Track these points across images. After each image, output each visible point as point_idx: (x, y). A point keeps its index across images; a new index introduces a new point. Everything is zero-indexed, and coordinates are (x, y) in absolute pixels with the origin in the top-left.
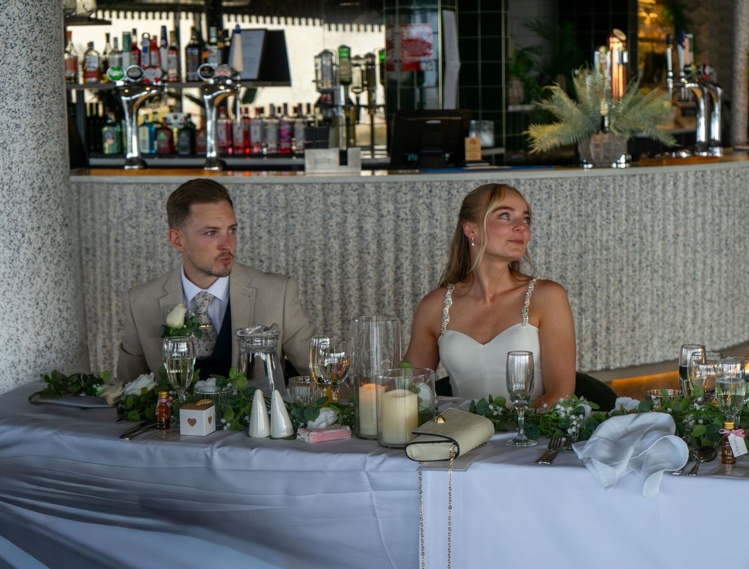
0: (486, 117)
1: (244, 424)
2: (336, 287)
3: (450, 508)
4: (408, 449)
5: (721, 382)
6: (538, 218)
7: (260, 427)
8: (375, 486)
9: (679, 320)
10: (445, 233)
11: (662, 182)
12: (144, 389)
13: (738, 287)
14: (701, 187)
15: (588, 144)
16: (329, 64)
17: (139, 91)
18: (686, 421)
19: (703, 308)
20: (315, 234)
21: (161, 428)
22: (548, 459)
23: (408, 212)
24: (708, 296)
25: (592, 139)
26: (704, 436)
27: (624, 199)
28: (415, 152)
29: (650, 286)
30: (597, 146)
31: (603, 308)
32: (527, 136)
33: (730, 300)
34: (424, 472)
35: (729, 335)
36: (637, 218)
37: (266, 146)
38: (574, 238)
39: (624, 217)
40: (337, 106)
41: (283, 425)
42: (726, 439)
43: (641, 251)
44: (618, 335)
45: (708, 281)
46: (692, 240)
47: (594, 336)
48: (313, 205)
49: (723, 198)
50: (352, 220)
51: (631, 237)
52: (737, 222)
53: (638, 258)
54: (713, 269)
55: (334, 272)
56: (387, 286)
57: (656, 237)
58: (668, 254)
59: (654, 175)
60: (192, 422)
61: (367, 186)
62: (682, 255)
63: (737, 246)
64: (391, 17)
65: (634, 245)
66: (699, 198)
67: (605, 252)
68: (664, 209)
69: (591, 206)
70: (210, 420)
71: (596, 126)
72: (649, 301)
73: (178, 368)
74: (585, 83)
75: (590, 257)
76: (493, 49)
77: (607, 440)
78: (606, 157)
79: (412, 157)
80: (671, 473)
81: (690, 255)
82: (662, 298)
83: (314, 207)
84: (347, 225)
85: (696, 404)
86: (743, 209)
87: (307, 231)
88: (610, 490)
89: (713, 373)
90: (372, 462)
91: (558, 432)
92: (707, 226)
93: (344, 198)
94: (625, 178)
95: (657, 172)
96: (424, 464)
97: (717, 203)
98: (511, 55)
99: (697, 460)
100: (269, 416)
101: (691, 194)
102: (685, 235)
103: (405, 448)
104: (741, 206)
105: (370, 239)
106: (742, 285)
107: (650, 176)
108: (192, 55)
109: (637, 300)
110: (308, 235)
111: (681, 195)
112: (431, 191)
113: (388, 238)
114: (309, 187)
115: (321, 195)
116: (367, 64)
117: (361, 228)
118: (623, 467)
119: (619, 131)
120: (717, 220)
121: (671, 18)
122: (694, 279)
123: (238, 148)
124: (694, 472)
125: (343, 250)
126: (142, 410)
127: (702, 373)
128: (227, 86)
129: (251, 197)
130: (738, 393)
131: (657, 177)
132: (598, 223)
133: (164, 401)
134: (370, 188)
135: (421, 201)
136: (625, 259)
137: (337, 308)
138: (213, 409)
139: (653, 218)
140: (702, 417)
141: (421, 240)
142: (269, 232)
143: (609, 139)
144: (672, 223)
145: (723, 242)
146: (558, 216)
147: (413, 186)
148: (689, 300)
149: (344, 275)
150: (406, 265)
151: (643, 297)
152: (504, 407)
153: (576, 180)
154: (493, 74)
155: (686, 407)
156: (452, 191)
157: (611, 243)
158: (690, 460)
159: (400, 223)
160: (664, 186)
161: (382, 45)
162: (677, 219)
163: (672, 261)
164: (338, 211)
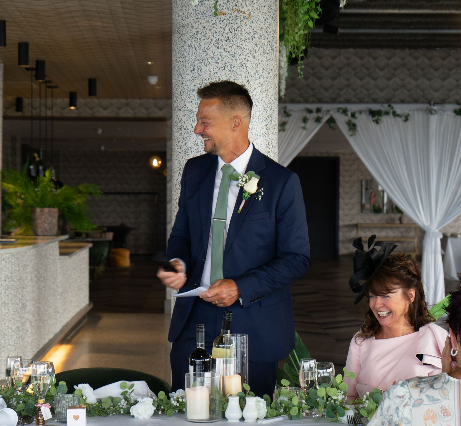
5: (35, 376)
18: (11, 402)
26: (23, 410)
42: (40, 410)
52: (3, 292)
85: (18, 392)
86: (7, 283)
89: (27, 372)
99: (22, 423)
127: (21, 373)
130: (45, 382)
140: (22, 399)
155: (11, 395)
158: (19, 423)
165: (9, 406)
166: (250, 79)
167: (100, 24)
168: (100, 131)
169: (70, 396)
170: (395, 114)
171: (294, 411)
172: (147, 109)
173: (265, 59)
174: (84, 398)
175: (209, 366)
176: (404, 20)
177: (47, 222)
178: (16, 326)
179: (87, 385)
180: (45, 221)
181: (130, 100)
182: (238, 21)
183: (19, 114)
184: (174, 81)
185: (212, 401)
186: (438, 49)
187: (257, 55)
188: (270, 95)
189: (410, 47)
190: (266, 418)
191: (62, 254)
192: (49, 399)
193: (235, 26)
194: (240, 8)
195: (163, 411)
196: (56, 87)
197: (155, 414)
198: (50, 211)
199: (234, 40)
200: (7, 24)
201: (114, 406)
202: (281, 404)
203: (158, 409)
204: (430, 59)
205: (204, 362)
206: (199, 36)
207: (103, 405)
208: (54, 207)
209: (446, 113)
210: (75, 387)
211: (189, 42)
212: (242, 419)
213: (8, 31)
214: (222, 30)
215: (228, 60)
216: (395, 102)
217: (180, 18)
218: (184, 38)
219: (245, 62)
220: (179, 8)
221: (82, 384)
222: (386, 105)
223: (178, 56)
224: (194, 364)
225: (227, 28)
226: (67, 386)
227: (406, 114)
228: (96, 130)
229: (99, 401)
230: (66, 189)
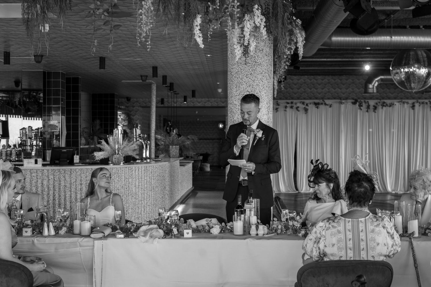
1: (41, 233)
3: (102, 250)
4: (91, 236)
5: (171, 216)
7: (46, 233)
8: (81, 246)
9: (140, 211)
10: (69, 185)
13: (157, 202)
14: (146, 171)
15: (113, 158)
16: (25, 132)
19: (147, 208)
20: (27, 185)
22: (127, 237)
23: (57, 179)
24: (148, 204)
25: (114, 156)
27: (123, 175)
28: (58, 160)
29: (131, 201)
30: (115, 158)
32: (94, 155)
33: (154, 205)
34: (95, 241)
35: (154, 216)
36: (127, 180)
39: (123, 180)
40: (27, 146)
41: (53, 232)
42: (173, 230)
43: (129, 190)
45: (148, 199)
46: (143, 187)
49: (152, 174)
50: (40, 181)
51: (126, 186)
52: (156, 182)
53: (128, 192)
54: (149, 196)
56: (50, 202)
57: (133, 186)
58: (136, 191)
59: (132, 167)
60: (26, 232)
61: (44, 170)
62: (141, 191)
63: (156, 189)
64: (45, 117)
65: (126, 188)
66: (145, 174)
67: (118, 191)
68: (135, 178)
69: (114, 176)
70: (31, 231)
72: (131, 206)
73: (20, 217)
74: (111, 139)
76: (76, 128)
77: (142, 231)
78: (118, 162)
79: (57, 162)
80: (160, 238)
81: (143, 192)
82: (135, 205)
84: (38, 182)
85: (163, 223)
88: (144, 243)
89: (168, 215)
90: (80, 239)
91: (128, 231)
92: (148, 183)
93: (37, 174)
94: (124, 168)
95: (133, 166)
96: (95, 239)
97: (151, 176)
98: (81, 130)
100: (48, 230)
101: (143, 173)
102: (142, 185)
103: (89, 236)
104: (157, 177)
105: (45, 187)
109: (127, 205)
111: (140, 173)
112: (65, 172)
113: (51, 187)
114: (26, 171)
115: (30, 173)
116: (36, 132)
117: (42, 183)
118: (148, 237)
120: (151, 181)
121: (127, 118)
122: (144, 199)
124: (165, 238)
127: (165, 215)
130: (175, 219)
132: (116, 181)
134: (45, 171)
135: (62, 175)
138: (32, 228)
139: (132, 180)
140: (165, 226)
141: (61, 187)
144: (137, 182)
145: (152, 188)
147: (59, 170)
148: (143, 205)
150: (57, 196)
152: (112, 226)
154: (76, 136)
155: (161, 224)
157: (120, 188)
158: (164, 235)
159: (55, 182)
160: (135, 170)
161: (41, 126)
162: (139, 181)
163: (138, 193)
164: (35, 178)
165: (160, 228)
166: (261, 91)
167: (197, 67)
168: (197, 112)
169: (185, 224)
170: (325, 104)
171: (279, 231)
172: (217, 103)
173: (267, 82)
174: (191, 225)
175: (243, 212)
176: (329, 63)
178: (161, 196)
179: (192, 220)
180: (173, 152)
181: (210, 99)
182: (255, 66)
183: (162, 105)
184: (228, 92)
185: (244, 227)
186: (344, 76)
187: (263, 80)
188: (269, 97)
189: (332, 75)
190: (267, 234)
191: (180, 165)
192: (176, 225)
193: (254, 69)
194: (256, 61)
195: (224, 231)
196: (178, 94)
197: (221, 232)
198: (176, 147)
199: (254, 74)
200: (158, 68)
201: (203, 229)
202: (273, 228)
203: (222, 230)
204: (341, 80)
205: (241, 211)
206: (239, 73)
207: (199, 228)
208: (177, 145)
209: (348, 104)
210: (187, 220)
211: (235, 75)
212: (257, 234)
213: (158, 71)
214: (249, 70)
215: (251, 83)
216: (326, 99)
217: (231, 65)
218: (233, 74)
219: (258, 83)
220: (231, 61)
221: (190, 220)
222: (321, 100)
223: (230, 81)
224: (237, 211)
225: (251, 69)
226: (184, 220)
227: (330, 104)
228: (195, 112)
229: (197, 227)
230: (182, 138)
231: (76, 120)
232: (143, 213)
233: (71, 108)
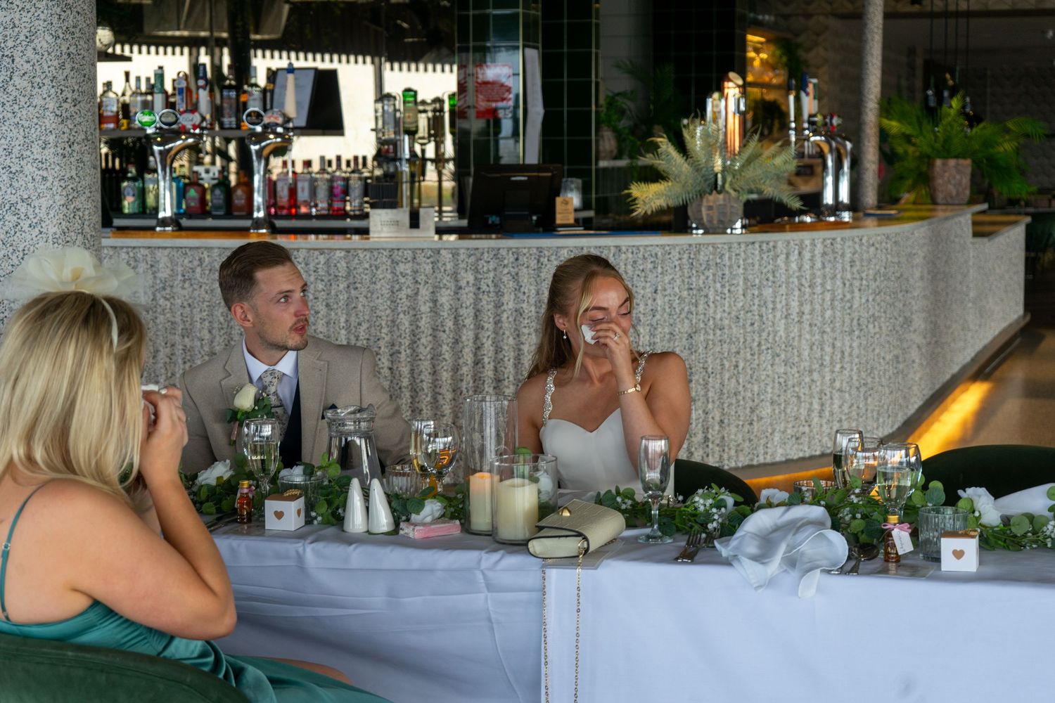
0: (572, 174)
1: (337, 519)
2: (405, 370)
4: (530, 545)
5: (883, 470)
6: (642, 292)
7: (356, 520)
8: (490, 587)
9: (804, 412)
10: (533, 308)
11: (785, 251)
12: (219, 478)
13: (872, 375)
14: (831, 256)
15: (700, 205)
16: (391, 109)
17: (175, 141)
18: (841, 515)
19: (831, 398)
20: (381, 308)
21: (242, 522)
22: (688, 556)
23: (490, 283)
24: (837, 384)
25: (705, 200)
26: (862, 532)
27: (741, 271)
28: (497, 213)
29: (770, 373)
30: (710, 208)
31: (716, 398)
32: (629, 195)
33: (863, 390)
34: (547, 571)
36: (756, 293)
37: (316, 206)
38: (683, 316)
39: (741, 292)
40: (400, 159)
41: (383, 519)
42: (890, 535)
43: (761, 331)
44: (734, 430)
45: (838, 366)
46: (820, 318)
47: (706, 430)
48: (380, 274)
49: (855, 270)
50: (425, 292)
51: (749, 314)
52: (870, 299)
53: (757, 339)
54: (843, 352)
55: (403, 353)
56: (465, 370)
57: (778, 314)
58: (792, 335)
59: (775, 242)
60: (279, 515)
61: (442, 252)
62: (808, 336)
63: (871, 326)
64: (464, 55)
65: (752, 324)
66: (827, 270)
67: (718, 332)
68: (788, 283)
69: (702, 277)
70: (299, 512)
71: (709, 185)
72: (769, 390)
74: (696, 135)
75: (702, 338)
76: (582, 94)
77: (754, 535)
78: (721, 222)
79: (493, 219)
80: (829, 572)
81: (817, 337)
82: (784, 386)
83: (381, 277)
84: (419, 297)
85: (853, 497)
86: (877, 283)
87: (372, 304)
88: (760, 591)
89: (871, 462)
90: (488, 559)
91: (697, 527)
92: (836, 303)
93: (416, 267)
94: (743, 246)
95: (779, 239)
97: (849, 276)
98: (602, 101)
99: (856, 558)
100: (367, 508)
101: (819, 265)
102: (812, 312)
103: (526, 545)
104: (875, 280)
105: (445, 314)
106: (876, 373)
107: (771, 244)
108: (229, 97)
109: (756, 389)
110: (374, 309)
111: (807, 266)
112: (517, 259)
113: (467, 314)
114: (375, 253)
115: (389, 263)
116: (434, 111)
117: (435, 302)
118: (775, 565)
119: (735, 190)
120: (848, 296)
121: (784, 59)
122: (822, 365)
123: (282, 208)
124: (854, 570)
125: (414, 327)
126: (219, 502)
127: (860, 462)
128: (277, 135)
129: (307, 264)
130: (902, 484)
131: (780, 244)
132: (711, 298)
133: (245, 491)
134: (446, 256)
135: (506, 271)
136: (742, 340)
137: (407, 394)
138: (302, 500)
139: (774, 292)
140: (860, 511)
141: (505, 316)
142: (327, 305)
143: (724, 200)
144: (796, 298)
145: (855, 322)
146: (665, 290)
147: (496, 254)
148: (816, 390)
149: (415, 356)
150: (488, 346)
151: (762, 385)
152: (633, 500)
153: (685, 247)
154: (581, 124)
155: (841, 501)
156: (542, 259)
157: (726, 322)
158: (849, 558)
159: (481, 296)
160: (788, 255)
161: (453, 88)
162: (802, 294)
163: (796, 343)
164: (408, 283)
165: (836, 526)
168: (1050, 34)
169: (949, 511)
174: (977, 514)
177: (953, 182)
178: (892, 354)
179: (982, 491)
180: (949, 182)
183: (916, 8)
191: (976, 235)
192: (911, 515)
198: (958, 164)
201: (1034, 533)
207: (1013, 529)
208: (964, 158)
210: (960, 492)
221: (973, 488)
226: (945, 490)
228: (1044, 32)
229: (1006, 520)
230: (984, 128)
231: (582, 66)
232: (816, 420)
233: (566, 21)
